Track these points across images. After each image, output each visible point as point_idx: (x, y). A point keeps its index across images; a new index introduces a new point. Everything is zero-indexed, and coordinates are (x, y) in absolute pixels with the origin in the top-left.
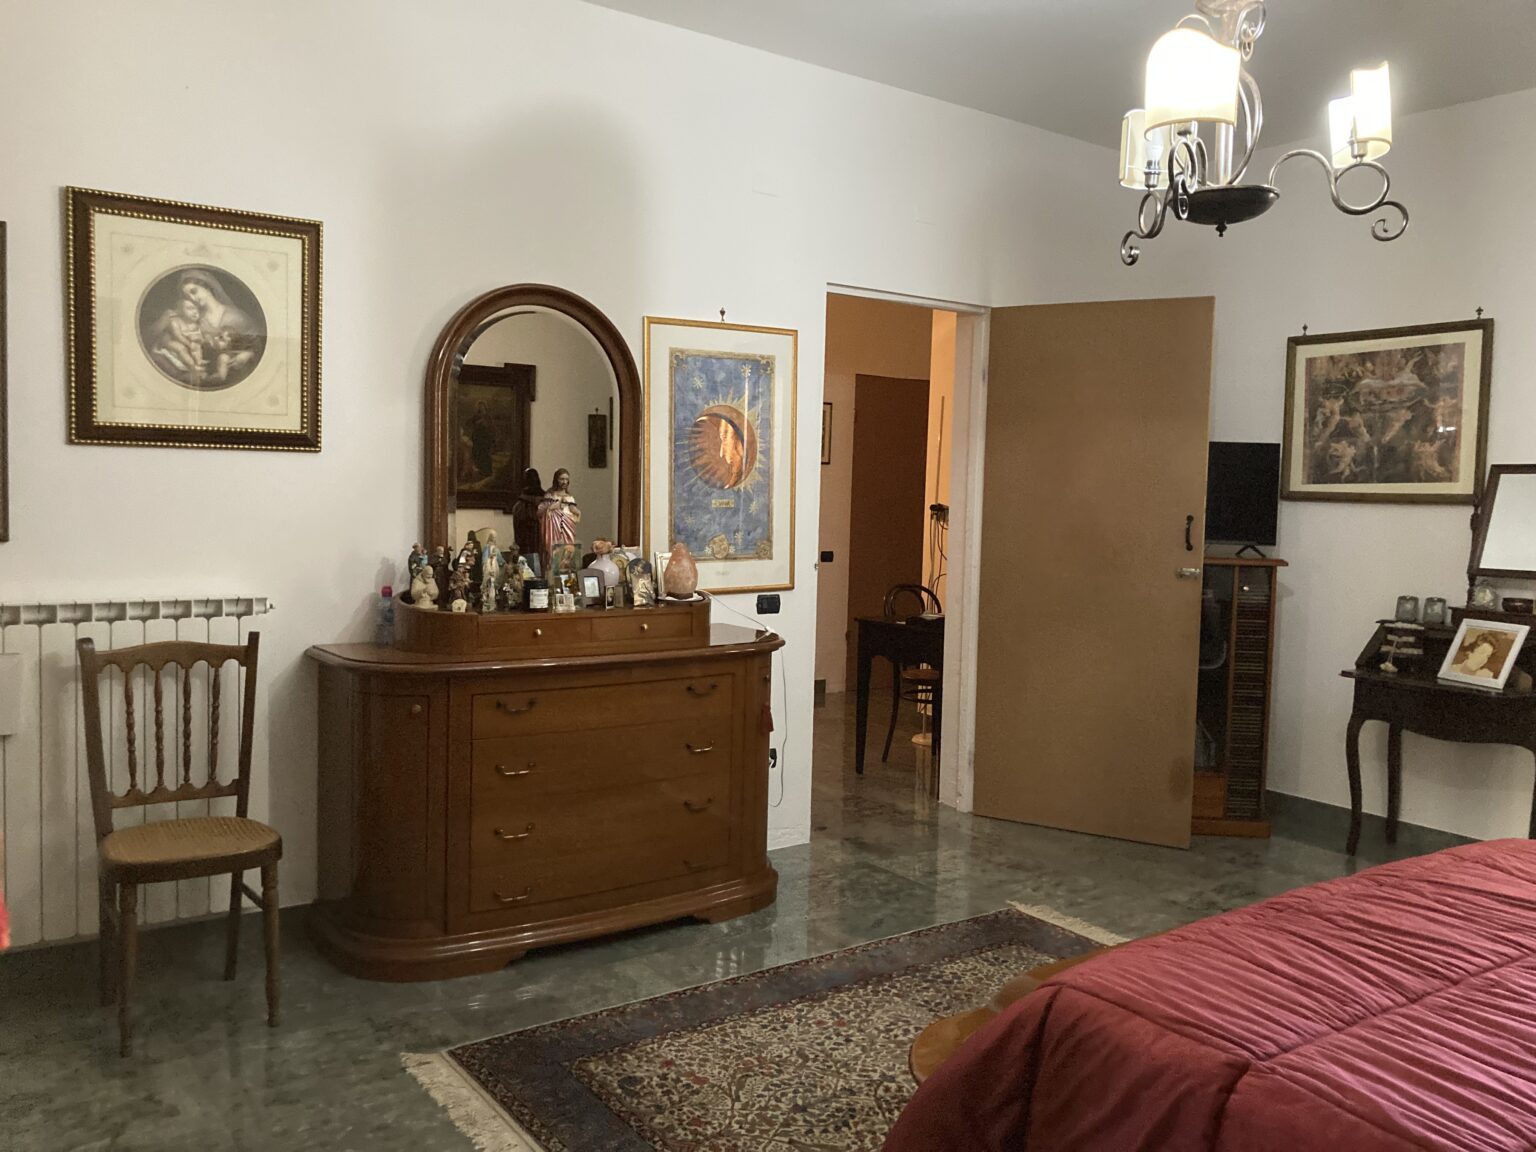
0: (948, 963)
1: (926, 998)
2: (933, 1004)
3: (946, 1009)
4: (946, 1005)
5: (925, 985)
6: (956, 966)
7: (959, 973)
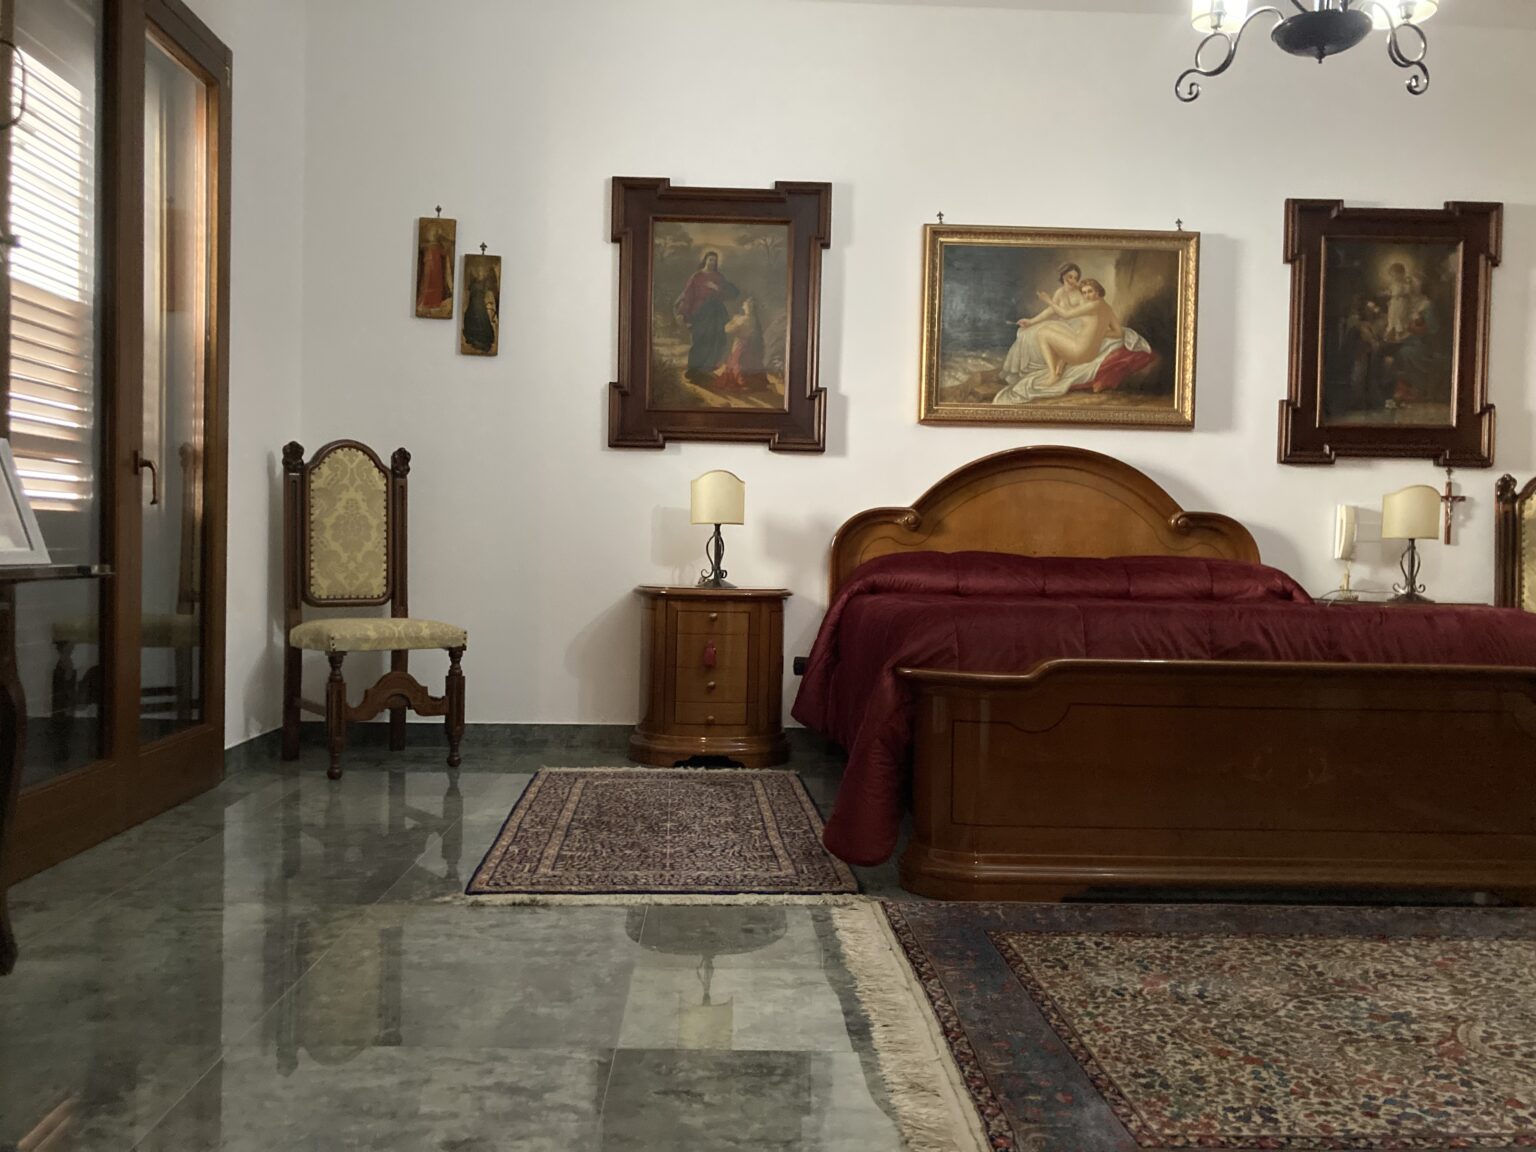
0: (1365, 1137)
1: (1465, 1089)
2: (1456, 1079)
3: (1436, 1068)
4: (1431, 1072)
5: (1450, 1110)
6: (1351, 1126)
7: (1357, 1113)
